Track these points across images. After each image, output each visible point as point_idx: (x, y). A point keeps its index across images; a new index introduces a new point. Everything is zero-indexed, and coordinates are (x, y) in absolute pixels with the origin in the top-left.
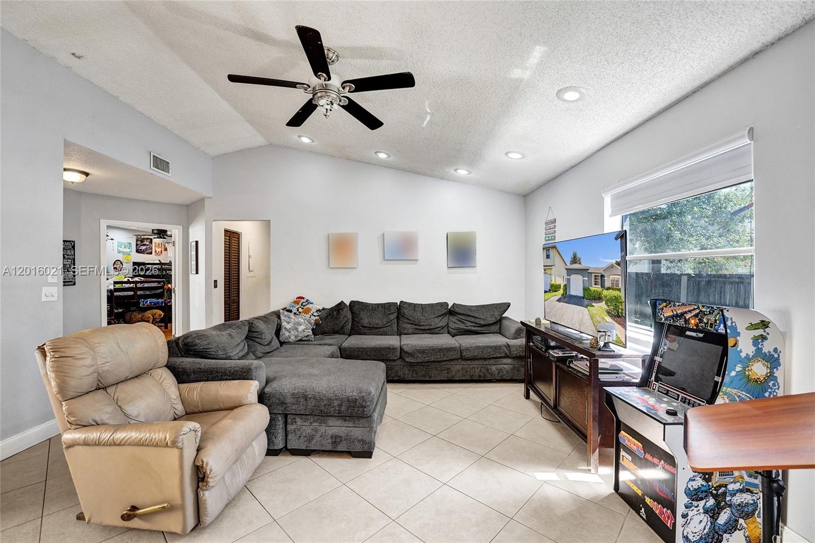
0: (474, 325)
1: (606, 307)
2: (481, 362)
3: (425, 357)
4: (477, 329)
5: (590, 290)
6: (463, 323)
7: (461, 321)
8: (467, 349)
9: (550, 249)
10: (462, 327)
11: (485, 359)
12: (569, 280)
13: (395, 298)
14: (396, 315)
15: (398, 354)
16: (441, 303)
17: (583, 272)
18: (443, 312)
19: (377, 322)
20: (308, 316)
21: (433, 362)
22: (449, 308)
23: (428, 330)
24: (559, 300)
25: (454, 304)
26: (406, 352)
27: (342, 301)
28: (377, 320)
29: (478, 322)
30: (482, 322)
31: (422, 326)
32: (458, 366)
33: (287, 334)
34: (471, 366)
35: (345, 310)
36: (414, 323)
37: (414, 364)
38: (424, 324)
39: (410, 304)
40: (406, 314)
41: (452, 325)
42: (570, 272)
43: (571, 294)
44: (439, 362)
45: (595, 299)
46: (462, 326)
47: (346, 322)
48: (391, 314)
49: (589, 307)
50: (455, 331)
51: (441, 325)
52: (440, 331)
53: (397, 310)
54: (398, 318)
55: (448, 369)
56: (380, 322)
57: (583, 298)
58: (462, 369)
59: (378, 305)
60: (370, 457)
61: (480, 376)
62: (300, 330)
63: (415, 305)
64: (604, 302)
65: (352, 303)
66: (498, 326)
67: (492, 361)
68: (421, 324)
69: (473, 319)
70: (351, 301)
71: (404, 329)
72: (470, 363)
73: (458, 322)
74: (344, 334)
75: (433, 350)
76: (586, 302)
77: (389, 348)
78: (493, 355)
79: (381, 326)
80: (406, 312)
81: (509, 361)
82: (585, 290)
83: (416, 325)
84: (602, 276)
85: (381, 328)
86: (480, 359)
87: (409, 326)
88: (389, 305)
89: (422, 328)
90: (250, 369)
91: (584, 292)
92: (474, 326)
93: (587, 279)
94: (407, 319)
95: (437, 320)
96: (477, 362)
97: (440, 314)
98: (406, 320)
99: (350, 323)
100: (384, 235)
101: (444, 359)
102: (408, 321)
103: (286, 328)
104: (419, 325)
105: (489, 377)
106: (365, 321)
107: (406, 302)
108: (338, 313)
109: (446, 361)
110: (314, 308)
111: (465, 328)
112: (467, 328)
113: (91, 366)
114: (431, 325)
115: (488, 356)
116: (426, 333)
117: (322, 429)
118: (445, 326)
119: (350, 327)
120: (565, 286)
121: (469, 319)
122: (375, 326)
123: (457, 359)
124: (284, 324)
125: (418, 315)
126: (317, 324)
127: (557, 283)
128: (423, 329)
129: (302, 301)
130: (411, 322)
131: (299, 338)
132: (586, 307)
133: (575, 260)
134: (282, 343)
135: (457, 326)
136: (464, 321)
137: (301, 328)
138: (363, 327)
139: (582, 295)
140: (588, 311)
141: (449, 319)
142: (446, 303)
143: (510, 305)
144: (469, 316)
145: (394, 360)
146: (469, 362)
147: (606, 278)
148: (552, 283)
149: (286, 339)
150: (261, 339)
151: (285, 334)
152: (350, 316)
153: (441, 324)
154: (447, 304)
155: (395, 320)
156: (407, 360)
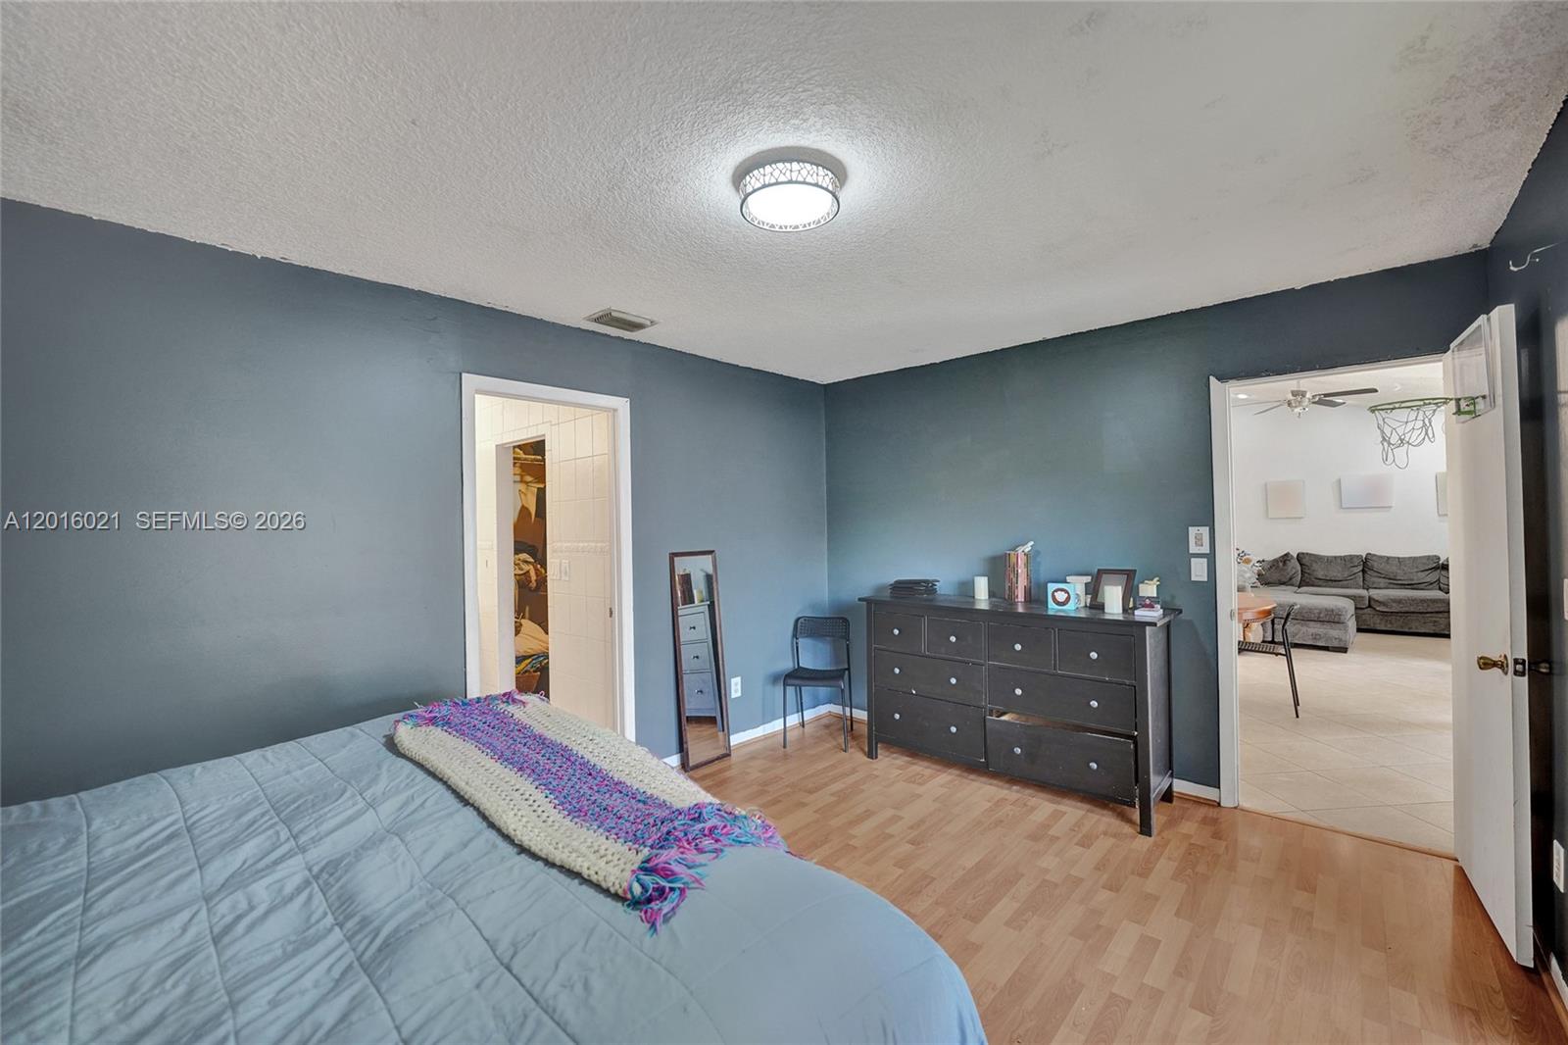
13: (1360, 549)
14: (1361, 568)
18: (1430, 567)
21: (1413, 613)
28: (1335, 573)
39: (1381, 557)
54: (1363, 571)
56: (1339, 575)
59: (1335, 557)
60: (1346, 652)
63: (1388, 558)
71: (1374, 583)
74: (1292, 585)
83: (1390, 579)
88: (1352, 557)
89: (1400, 582)
95: (1423, 574)
98: (1376, 574)
100: (1340, 480)
106: (1320, 574)
107: (1375, 555)
108: (1285, 563)
110: (1255, 559)
117: (1304, 629)
125: (1393, 569)
138: (1316, 579)
152: (1299, 568)
155: (1361, 574)
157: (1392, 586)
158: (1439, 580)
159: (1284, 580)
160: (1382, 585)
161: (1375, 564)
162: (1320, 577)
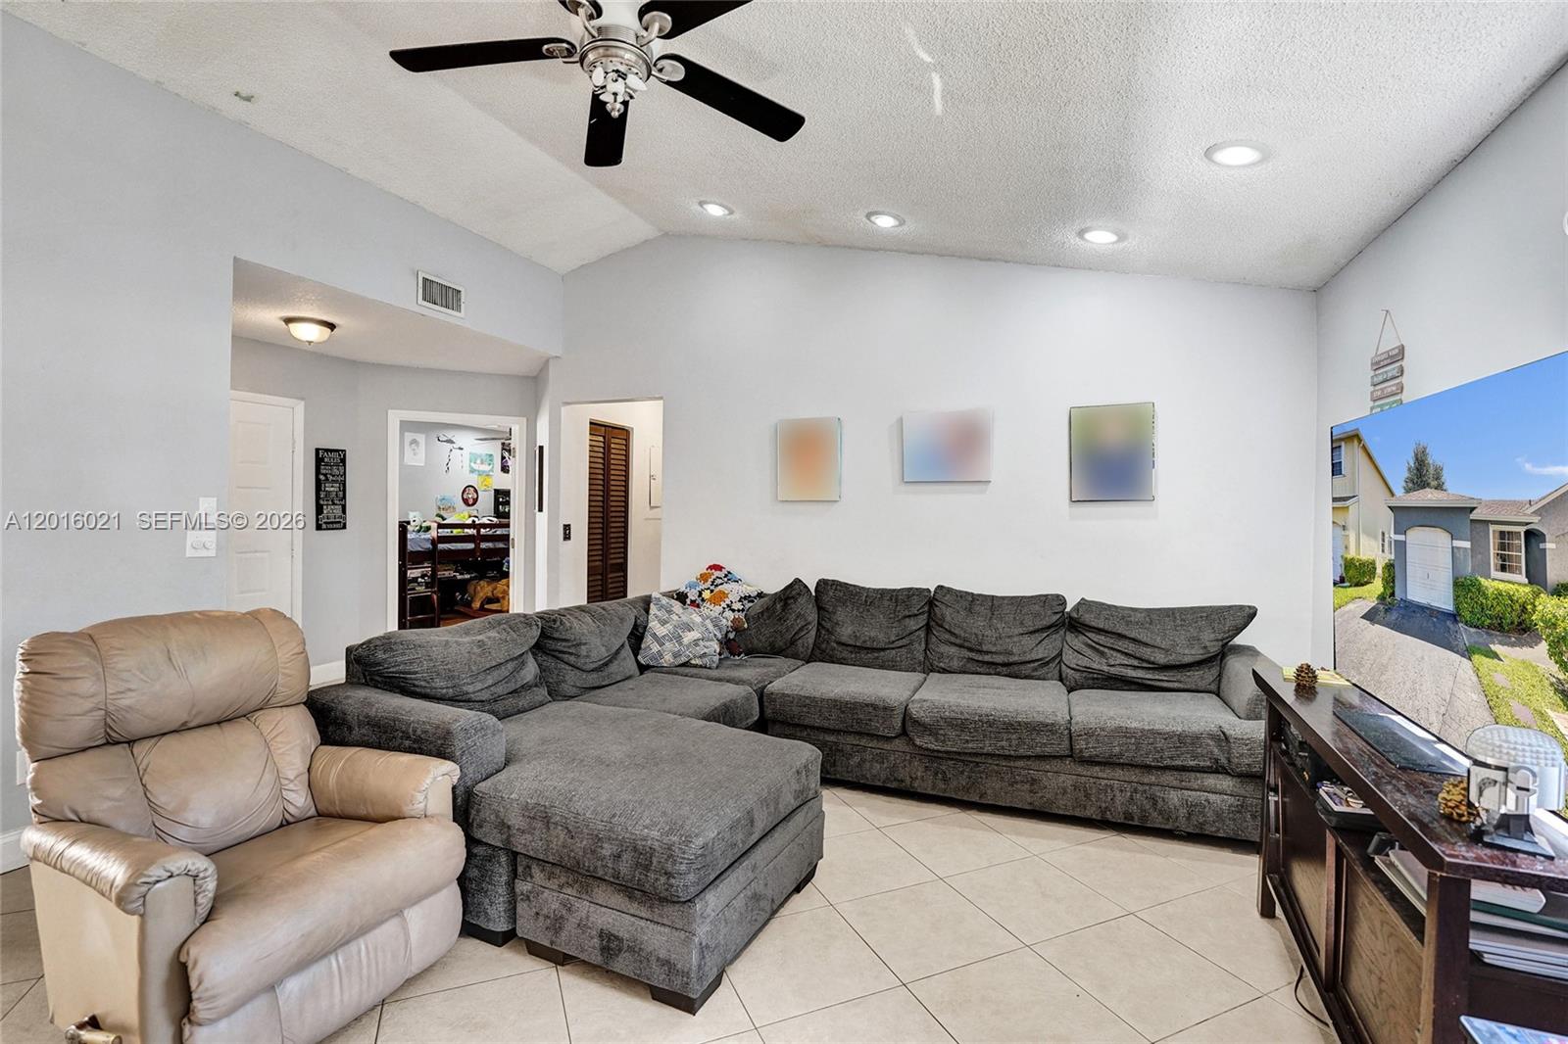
0: (1136, 663)
1: (1554, 668)
2: (1133, 775)
3: (967, 741)
4: (1140, 674)
5: (1480, 589)
6: (1102, 654)
7: (1097, 650)
8: (1089, 734)
9: (1343, 444)
10: (1095, 666)
11: (1147, 768)
12: (1401, 548)
14: (922, 620)
15: (897, 723)
16: (1047, 595)
17: (1454, 517)
18: (1046, 622)
19: (873, 634)
20: (718, 609)
22: (1068, 609)
23: (1004, 665)
24: (1370, 616)
25: (1083, 603)
26: (916, 722)
27: (797, 581)
28: (875, 630)
29: (1146, 657)
30: (1161, 658)
31: (987, 653)
32: (1063, 778)
33: (655, 648)
34: (1104, 782)
35: (802, 600)
36: (966, 644)
37: (940, 755)
38: (994, 650)
39: (961, 595)
40: (948, 618)
41: (1070, 658)
42: (1406, 517)
43: (1409, 597)
44: (1008, 757)
45: (1500, 628)
46: (1098, 664)
47: (801, 629)
48: (909, 616)
49: (1476, 658)
50: (1077, 675)
51: (1040, 656)
52: (1035, 669)
53: (926, 609)
54: (928, 628)
55: (1034, 781)
56: (881, 636)
57: (1454, 617)
58: (1075, 787)
59: (883, 592)
61: (1129, 816)
62: (686, 641)
64: (1544, 646)
65: (823, 584)
66: (1215, 671)
67: (1169, 778)
68: (985, 648)
69: (1131, 648)
70: (820, 580)
72: (1100, 775)
73: (1089, 652)
74: (795, 656)
75: (991, 724)
76: (1466, 635)
77: (875, 707)
78: (1171, 758)
79: (883, 645)
80: (948, 614)
81: (1226, 783)
82: (1463, 586)
83: (971, 650)
84: (1533, 536)
85: (883, 649)
86: (1132, 765)
87: (953, 650)
88: (911, 593)
89: (987, 658)
90: (449, 732)
91: (1456, 597)
92: (1135, 668)
93: (1467, 544)
94: (950, 632)
95: (1029, 642)
96: (1119, 773)
97: (1039, 624)
98: (947, 636)
99: (813, 633)
101: (1021, 751)
102: (953, 639)
103: (654, 635)
104: (980, 652)
105: (1157, 821)
108: (785, 606)
109: (1029, 757)
111: (1106, 668)
112: (1113, 670)
113: (92, 696)
114: (1011, 653)
115: (1154, 760)
116: (998, 674)
118: (1054, 659)
119: (811, 641)
120: (1390, 567)
121: (1122, 645)
122: (868, 645)
123: (1061, 757)
124: (654, 624)
125: (975, 625)
126: (736, 627)
127: (1365, 556)
128: (988, 663)
129: (717, 573)
130: (958, 641)
131: (683, 659)
132: (1467, 653)
133: (1422, 475)
134: (643, 669)
135: (1085, 662)
136: (1106, 650)
137: (689, 637)
138: (840, 643)
139: (1448, 606)
140: (1477, 671)
141: (1064, 639)
142: (1058, 596)
143: (1254, 614)
144: (1121, 636)
145: (888, 739)
146: (1097, 768)
147: (1549, 546)
148: (1349, 557)
149: (653, 658)
150: (578, 656)
151: (651, 647)
153: (1040, 653)
154: (1060, 600)
155: (922, 634)
156: (918, 742)
157: (971, 666)
158: (1060, 654)
159: (780, 643)
160: (955, 664)
161: (948, 612)
162: (844, 639)
